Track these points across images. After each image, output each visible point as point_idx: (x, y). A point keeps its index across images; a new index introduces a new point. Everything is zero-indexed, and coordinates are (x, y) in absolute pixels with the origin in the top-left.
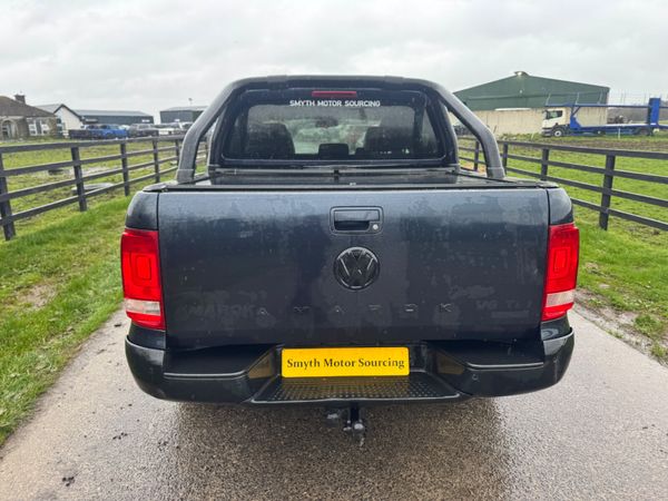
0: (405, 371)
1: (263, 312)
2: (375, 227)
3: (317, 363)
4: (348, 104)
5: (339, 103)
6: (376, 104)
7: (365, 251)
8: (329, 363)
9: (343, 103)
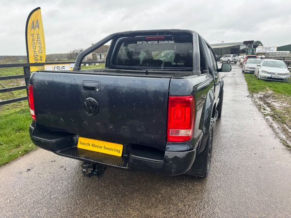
0: (120, 155)
1: (62, 119)
2: (97, 90)
3: (89, 145)
4: (160, 42)
5: (156, 42)
6: (172, 42)
7: (93, 99)
8: (93, 145)
9: (158, 42)
